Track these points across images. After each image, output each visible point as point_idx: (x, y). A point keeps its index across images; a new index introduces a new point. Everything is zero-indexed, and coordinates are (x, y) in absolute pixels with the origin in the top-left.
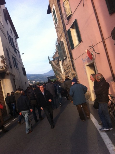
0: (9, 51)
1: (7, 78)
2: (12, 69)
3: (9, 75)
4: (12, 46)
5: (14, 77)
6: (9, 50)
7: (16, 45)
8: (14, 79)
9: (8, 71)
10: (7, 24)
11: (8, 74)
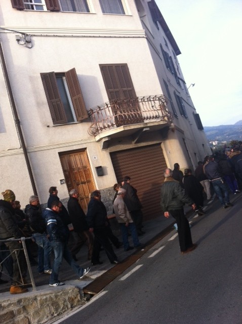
0: (168, 83)
1: (173, 138)
2: (178, 119)
3: (176, 131)
4: (172, 74)
5: (183, 134)
6: (169, 81)
7: (178, 69)
8: (184, 139)
9: (172, 124)
10: (158, 29)
11: (173, 130)
